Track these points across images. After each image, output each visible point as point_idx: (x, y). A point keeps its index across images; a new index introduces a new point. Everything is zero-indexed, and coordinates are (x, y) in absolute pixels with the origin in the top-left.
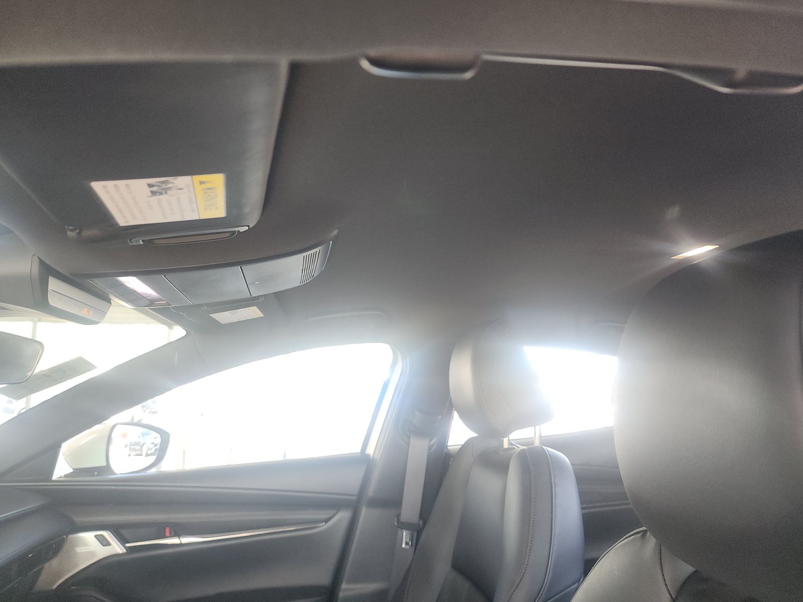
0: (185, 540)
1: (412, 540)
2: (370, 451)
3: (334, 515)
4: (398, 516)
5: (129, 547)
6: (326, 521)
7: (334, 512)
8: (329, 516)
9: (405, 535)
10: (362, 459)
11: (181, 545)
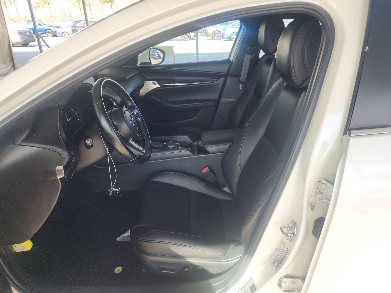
0: (176, 84)
1: (243, 87)
2: (231, 59)
3: (219, 79)
4: (239, 80)
5: (161, 86)
6: (217, 81)
7: (219, 78)
8: (218, 79)
9: (241, 85)
10: (228, 62)
11: (175, 86)
